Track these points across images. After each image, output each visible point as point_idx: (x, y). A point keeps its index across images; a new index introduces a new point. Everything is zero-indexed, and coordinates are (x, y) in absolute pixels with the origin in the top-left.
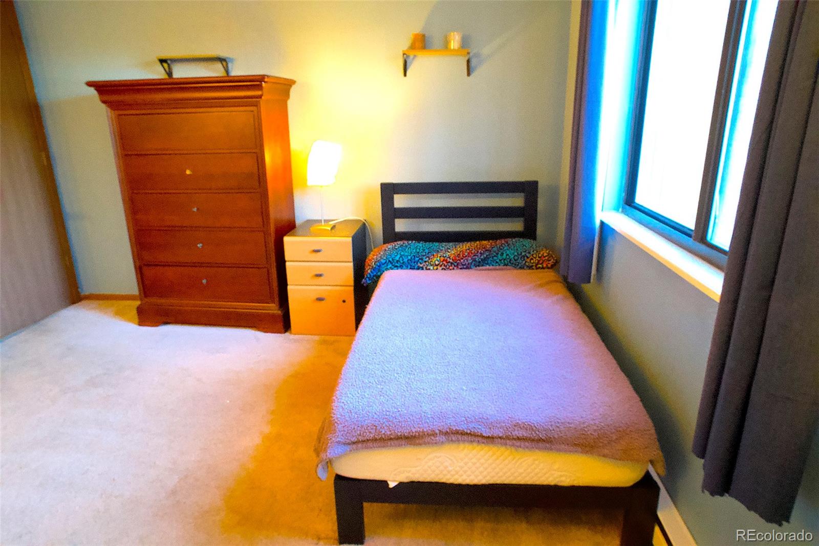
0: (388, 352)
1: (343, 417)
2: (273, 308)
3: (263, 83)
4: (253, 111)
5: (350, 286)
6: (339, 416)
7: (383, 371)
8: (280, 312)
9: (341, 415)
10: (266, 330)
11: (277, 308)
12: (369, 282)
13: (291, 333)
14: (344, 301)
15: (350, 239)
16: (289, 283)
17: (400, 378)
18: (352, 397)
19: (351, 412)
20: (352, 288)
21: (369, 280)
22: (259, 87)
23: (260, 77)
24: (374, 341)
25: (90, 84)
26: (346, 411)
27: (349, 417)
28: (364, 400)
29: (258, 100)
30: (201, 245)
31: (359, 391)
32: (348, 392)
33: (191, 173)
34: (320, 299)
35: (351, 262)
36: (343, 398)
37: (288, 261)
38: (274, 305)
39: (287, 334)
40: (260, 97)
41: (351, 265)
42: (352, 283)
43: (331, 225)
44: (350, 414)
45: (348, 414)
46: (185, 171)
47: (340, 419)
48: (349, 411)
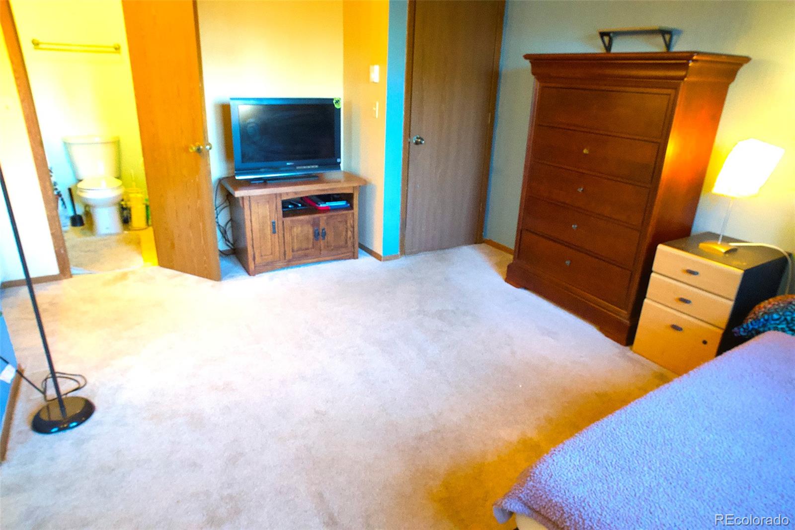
0: (666, 434)
1: (540, 476)
2: (624, 315)
3: (690, 62)
4: (670, 95)
5: (719, 328)
6: (537, 473)
7: (635, 454)
8: (628, 322)
9: (540, 473)
10: (608, 334)
11: (627, 316)
12: (742, 334)
13: (631, 349)
14: (705, 342)
15: (740, 272)
16: (648, 295)
17: (647, 475)
18: (568, 461)
19: (551, 477)
20: (721, 332)
21: (744, 332)
22: (685, 66)
23: (688, 54)
24: (661, 411)
25: (527, 57)
26: (549, 472)
27: (546, 481)
28: (578, 473)
29: (679, 81)
30: (576, 226)
31: (583, 459)
32: (569, 453)
33: (587, 153)
34: (676, 328)
35: (730, 300)
36: (559, 456)
37: (655, 272)
38: (626, 313)
39: (628, 348)
40: (682, 78)
41: (731, 304)
42: (724, 326)
43: (730, 246)
44: (549, 478)
45: (547, 476)
46: (583, 150)
47: (535, 475)
48: (550, 475)
